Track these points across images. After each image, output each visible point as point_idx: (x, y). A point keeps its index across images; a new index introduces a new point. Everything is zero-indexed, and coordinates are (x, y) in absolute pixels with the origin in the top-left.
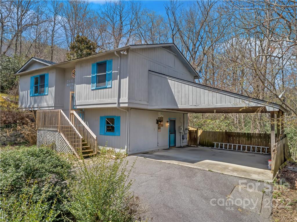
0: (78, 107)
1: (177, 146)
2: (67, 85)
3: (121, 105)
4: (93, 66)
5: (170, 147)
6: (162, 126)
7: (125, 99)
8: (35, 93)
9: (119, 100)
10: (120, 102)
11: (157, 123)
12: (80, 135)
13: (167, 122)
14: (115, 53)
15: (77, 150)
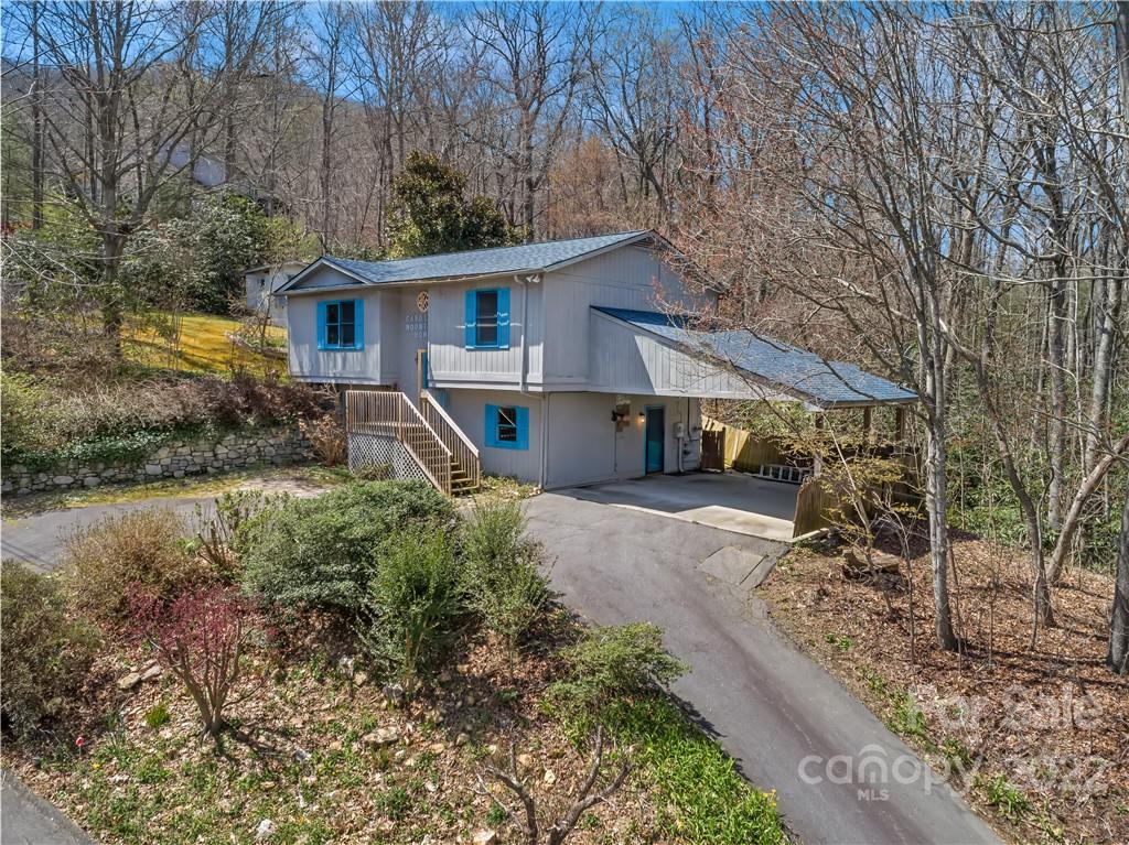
0: (438, 385)
1: (666, 470)
2: (408, 326)
3: (531, 389)
4: (468, 296)
5: (647, 473)
6: (627, 423)
7: (536, 375)
8: (330, 341)
9: (524, 377)
10: (528, 381)
11: (614, 419)
12: (446, 450)
13: (641, 414)
14: (516, 278)
15: (441, 479)
